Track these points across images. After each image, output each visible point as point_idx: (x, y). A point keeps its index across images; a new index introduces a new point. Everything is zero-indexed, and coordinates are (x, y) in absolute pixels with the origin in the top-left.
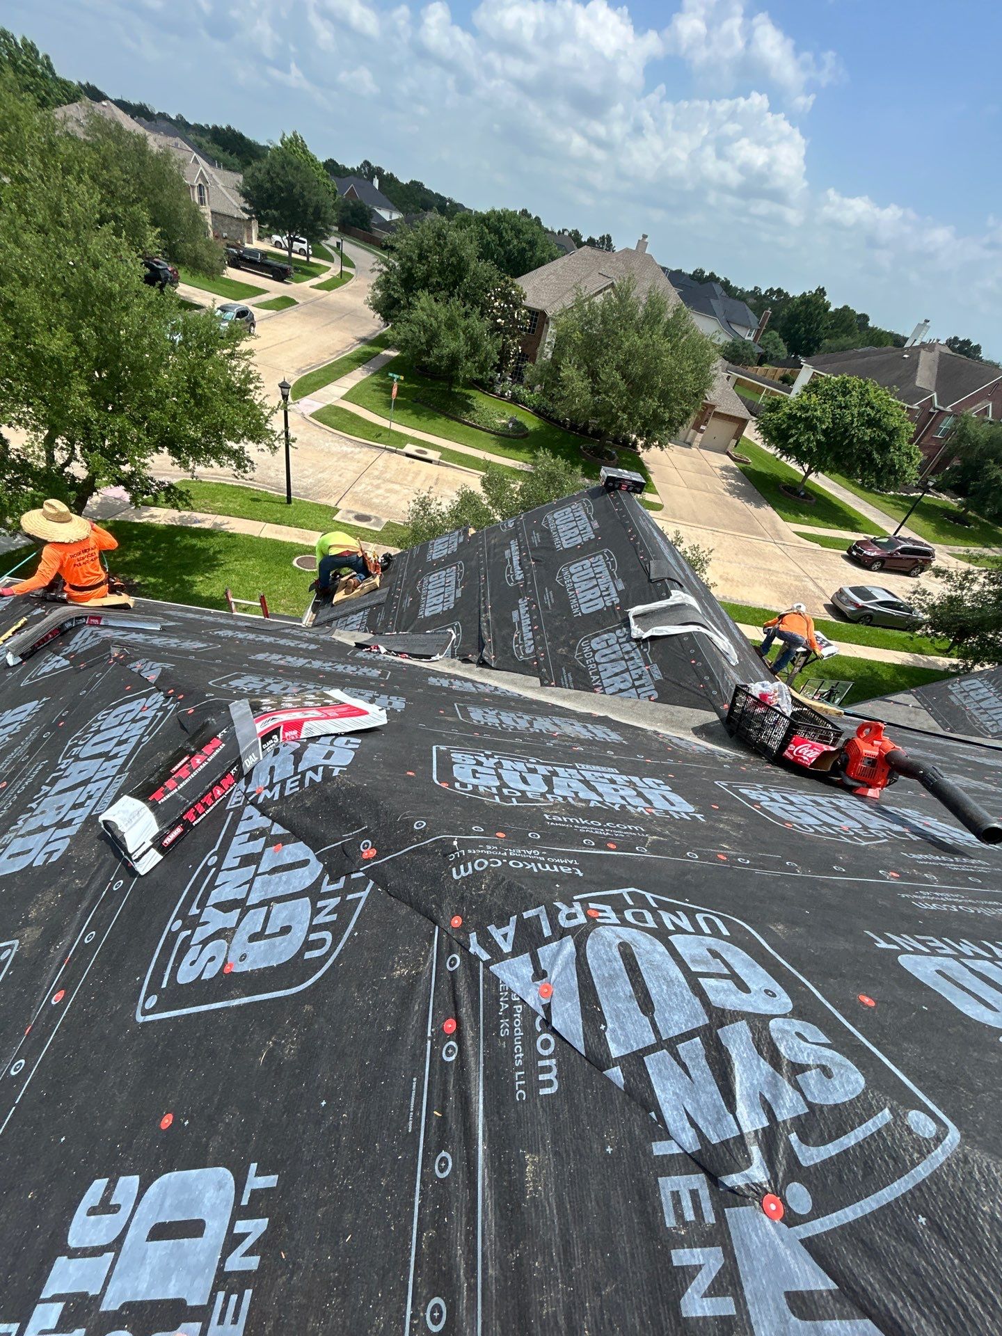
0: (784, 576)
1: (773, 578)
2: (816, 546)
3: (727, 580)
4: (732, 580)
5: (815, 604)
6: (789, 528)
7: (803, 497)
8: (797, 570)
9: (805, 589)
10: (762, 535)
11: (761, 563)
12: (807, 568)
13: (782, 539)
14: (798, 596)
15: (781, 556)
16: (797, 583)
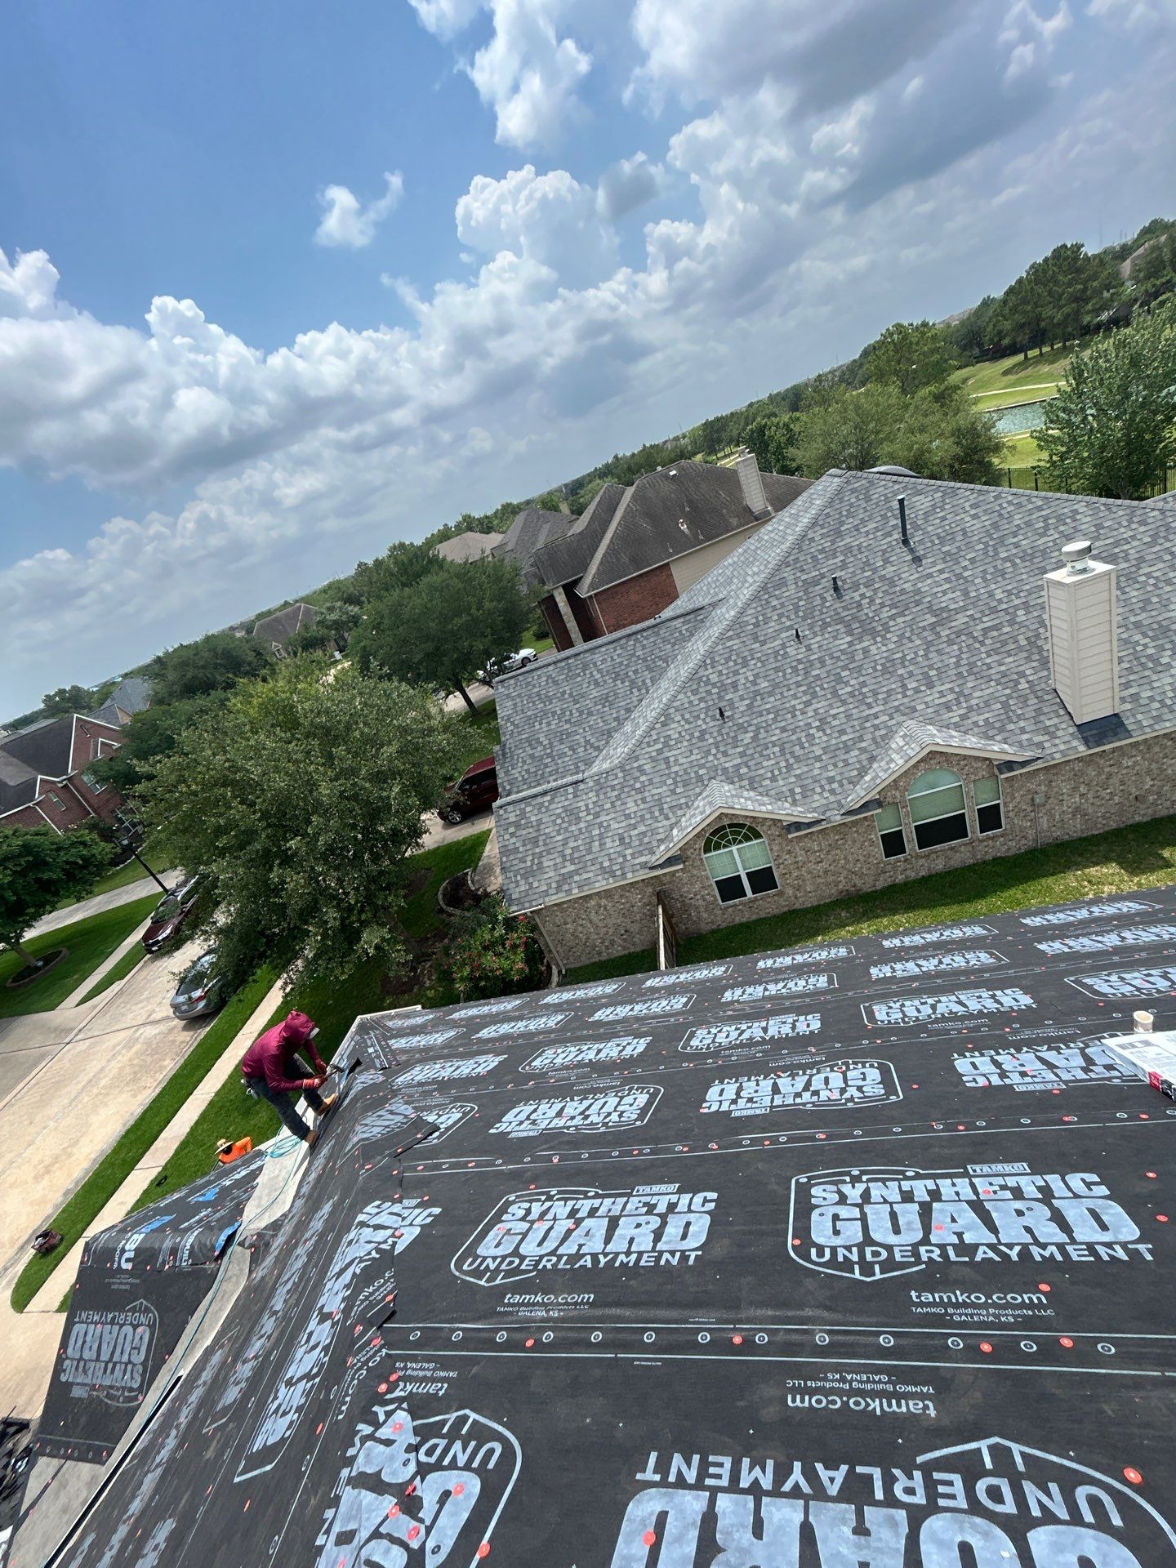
0: (113, 1063)
1: (103, 1082)
2: (116, 987)
3: (48, 1170)
4: (56, 1159)
5: (173, 1042)
6: (68, 1010)
7: (45, 965)
8: (122, 1035)
9: (148, 1043)
10: (42, 1057)
11: (74, 1088)
12: (129, 1019)
13: (72, 1029)
14: (149, 1059)
15: (89, 1048)
16: (137, 1047)
